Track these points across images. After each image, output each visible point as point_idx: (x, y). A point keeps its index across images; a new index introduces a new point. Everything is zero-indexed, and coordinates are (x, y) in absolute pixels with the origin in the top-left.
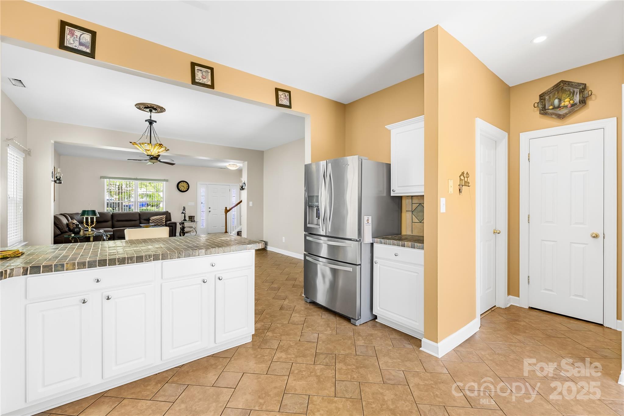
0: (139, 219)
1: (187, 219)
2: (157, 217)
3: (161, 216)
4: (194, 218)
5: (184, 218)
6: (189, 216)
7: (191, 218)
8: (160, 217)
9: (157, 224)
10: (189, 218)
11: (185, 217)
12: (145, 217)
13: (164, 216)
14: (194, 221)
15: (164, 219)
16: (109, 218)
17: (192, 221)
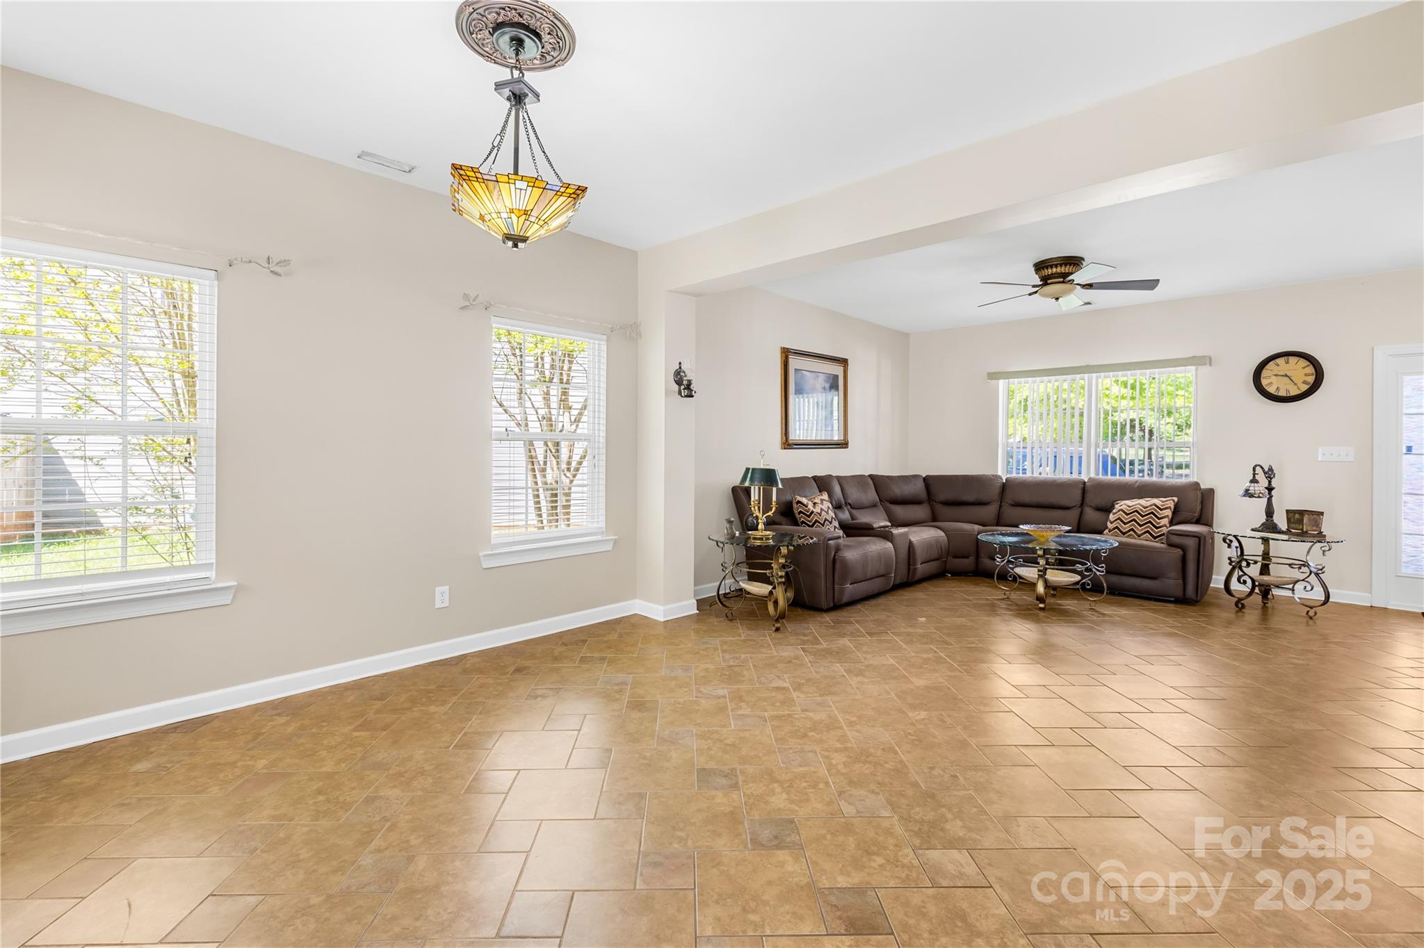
0: (1079, 503)
1: (1281, 521)
2: (1143, 502)
3: (1156, 501)
4: (1317, 524)
5: (1263, 519)
6: (1288, 511)
7: (1301, 521)
8: (1148, 504)
9: (1132, 530)
10: (1289, 520)
11: (1270, 512)
12: (1100, 501)
13: (1170, 502)
14: (1320, 537)
15: (1169, 513)
16: (994, 492)
17: (1303, 535)
